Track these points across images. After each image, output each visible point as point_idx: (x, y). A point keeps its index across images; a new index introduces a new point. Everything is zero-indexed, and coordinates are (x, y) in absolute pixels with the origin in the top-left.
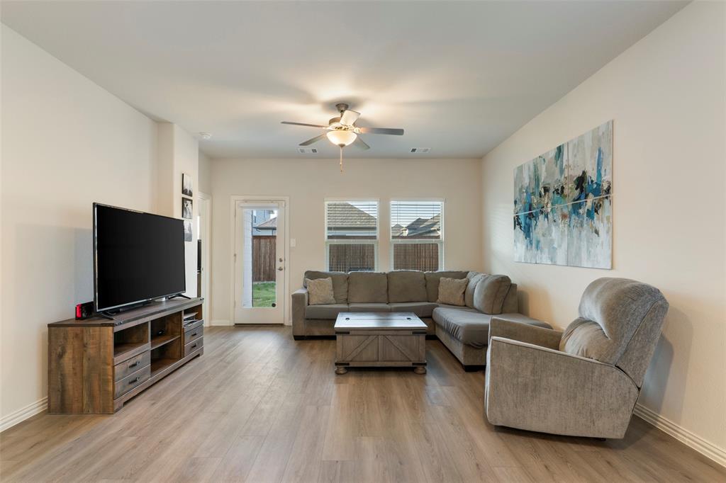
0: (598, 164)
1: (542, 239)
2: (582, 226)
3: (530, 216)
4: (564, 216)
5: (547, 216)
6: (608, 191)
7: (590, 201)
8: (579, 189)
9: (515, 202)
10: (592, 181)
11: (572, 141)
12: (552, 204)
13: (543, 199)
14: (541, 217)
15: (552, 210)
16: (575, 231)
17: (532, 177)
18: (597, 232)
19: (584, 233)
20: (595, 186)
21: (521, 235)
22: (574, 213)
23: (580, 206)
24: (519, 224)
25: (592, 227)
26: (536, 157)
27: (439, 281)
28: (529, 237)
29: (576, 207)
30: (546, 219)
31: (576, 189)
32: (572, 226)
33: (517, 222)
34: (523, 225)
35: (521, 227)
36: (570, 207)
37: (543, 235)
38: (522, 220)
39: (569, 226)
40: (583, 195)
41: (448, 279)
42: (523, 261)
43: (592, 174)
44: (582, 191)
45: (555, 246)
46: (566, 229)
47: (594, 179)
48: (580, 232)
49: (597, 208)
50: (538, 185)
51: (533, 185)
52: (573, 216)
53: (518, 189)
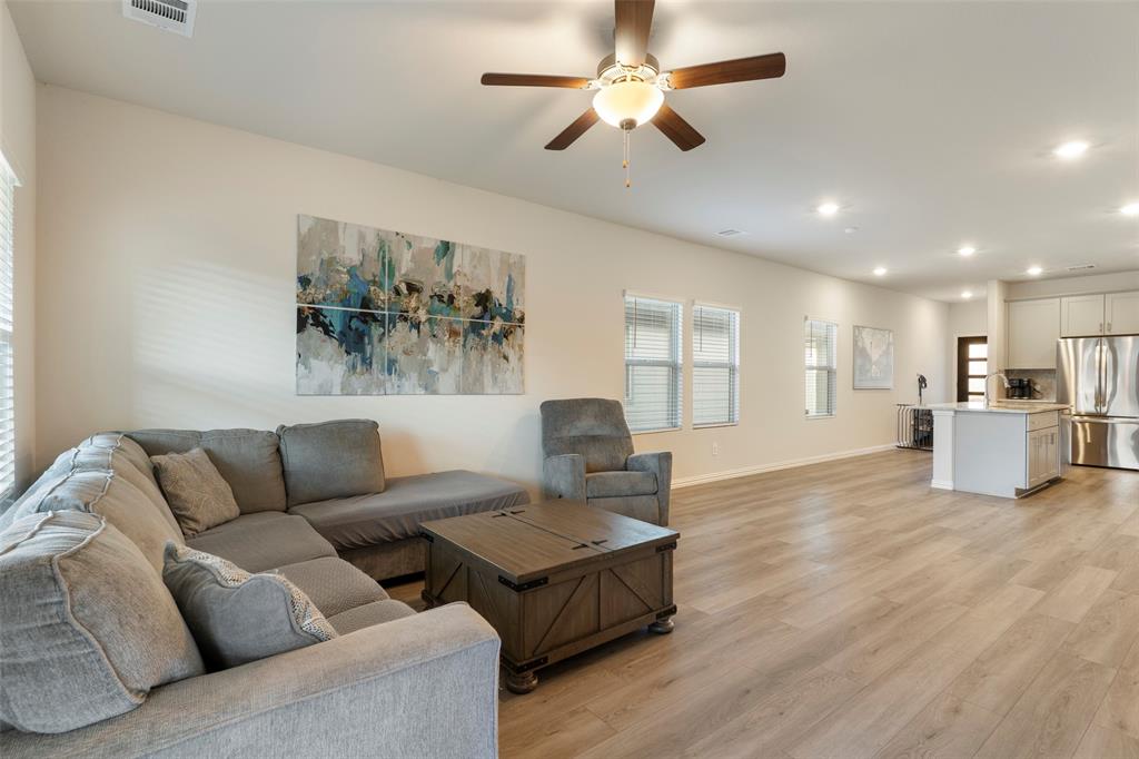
0: (508, 291)
1: (402, 358)
2: (485, 348)
3: (369, 318)
4: (454, 333)
5: (417, 326)
6: (522, 320)
7: (498, 324)
8: (480, 308)
9: (304, 281)
10: (500, 305)
11: (469, 247)
12: (429, 312)
13: (403, 299)
14: (400, 325)
15: (429, 320)
16: (473, 354)
17: (372, 255)
18: (506, 358)
19: (487, 357)
20: (504, 311)
21: (332, 345)
22: (473, 332)
23: (483, 326)
24: (317, 323)
25: (499, 352)
26: (384, 229)
28: (363, 351)
29: (476, 328)
30: (414, 331)
31: (476, 305)
32: (468, 347)
33: (310, 319)
34: (338, 328)
35: (327, 332)
36: (467, 325)
37: (406, 352)
38: (335, 321)
39: (464, 346)
40: (488, 316)
42: (337, 389)
43: (499, 295)
44: (485, 309)
45: (435, 368)
46: (458, 351)
47: (504, 303)
48: (482, 355)
49: (506, 334)
50: (391, 275)
52: (471, 336)
53: (313, 259)
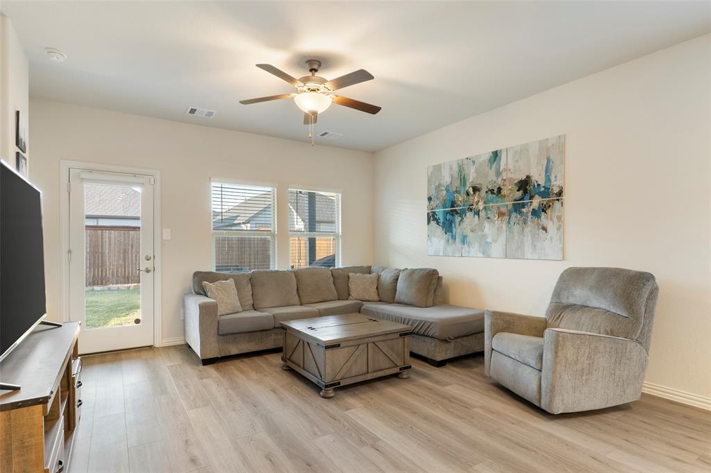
0: (546, 171)
1: (470, 235)
2: (525, 223)
3: (454, 213)
4: (501, 214)
5: (477, 213)
6: (560, 193)
7: (536, 202)
8: (521, 192)
9: (430, 199)
10: (539, 185)
11: (512, 148)
12: (485, 203)
13: (471, 198)
14: (469, 214)
15: (485, 208)
16: (516, 228)
17: (456, 175)
18: (544, 229)
19: (527, 230)
20: (542, 189)
21: (439, 230)
22: (516, 211)
23: (523, 206)
24: (435, 219)
25: (538, 224)
26: (461, 158)
27: (349, 277)
28: (452, 232)
29: (518, 207)
30: (476, 216)
31: (518, 190)
32: (512, 223)
33: (432, 217)
34: (442, 220)
35: (438, 223)
36: (510, 207)
37: (472, 231)
38: (441, 217)
39: (509, 222)
40: (528, 196)
41: (358, 274)
42: (441, 254)
43: (538, 177)
44: (525, 192)
45: (489, 240)
46: (504, 227)
47: (542, 183)
48: (523, 228)
49: (544, 209)
50: (465, 185)
51: (457, 183)
52: (514, 215)
53: (433, 186)
